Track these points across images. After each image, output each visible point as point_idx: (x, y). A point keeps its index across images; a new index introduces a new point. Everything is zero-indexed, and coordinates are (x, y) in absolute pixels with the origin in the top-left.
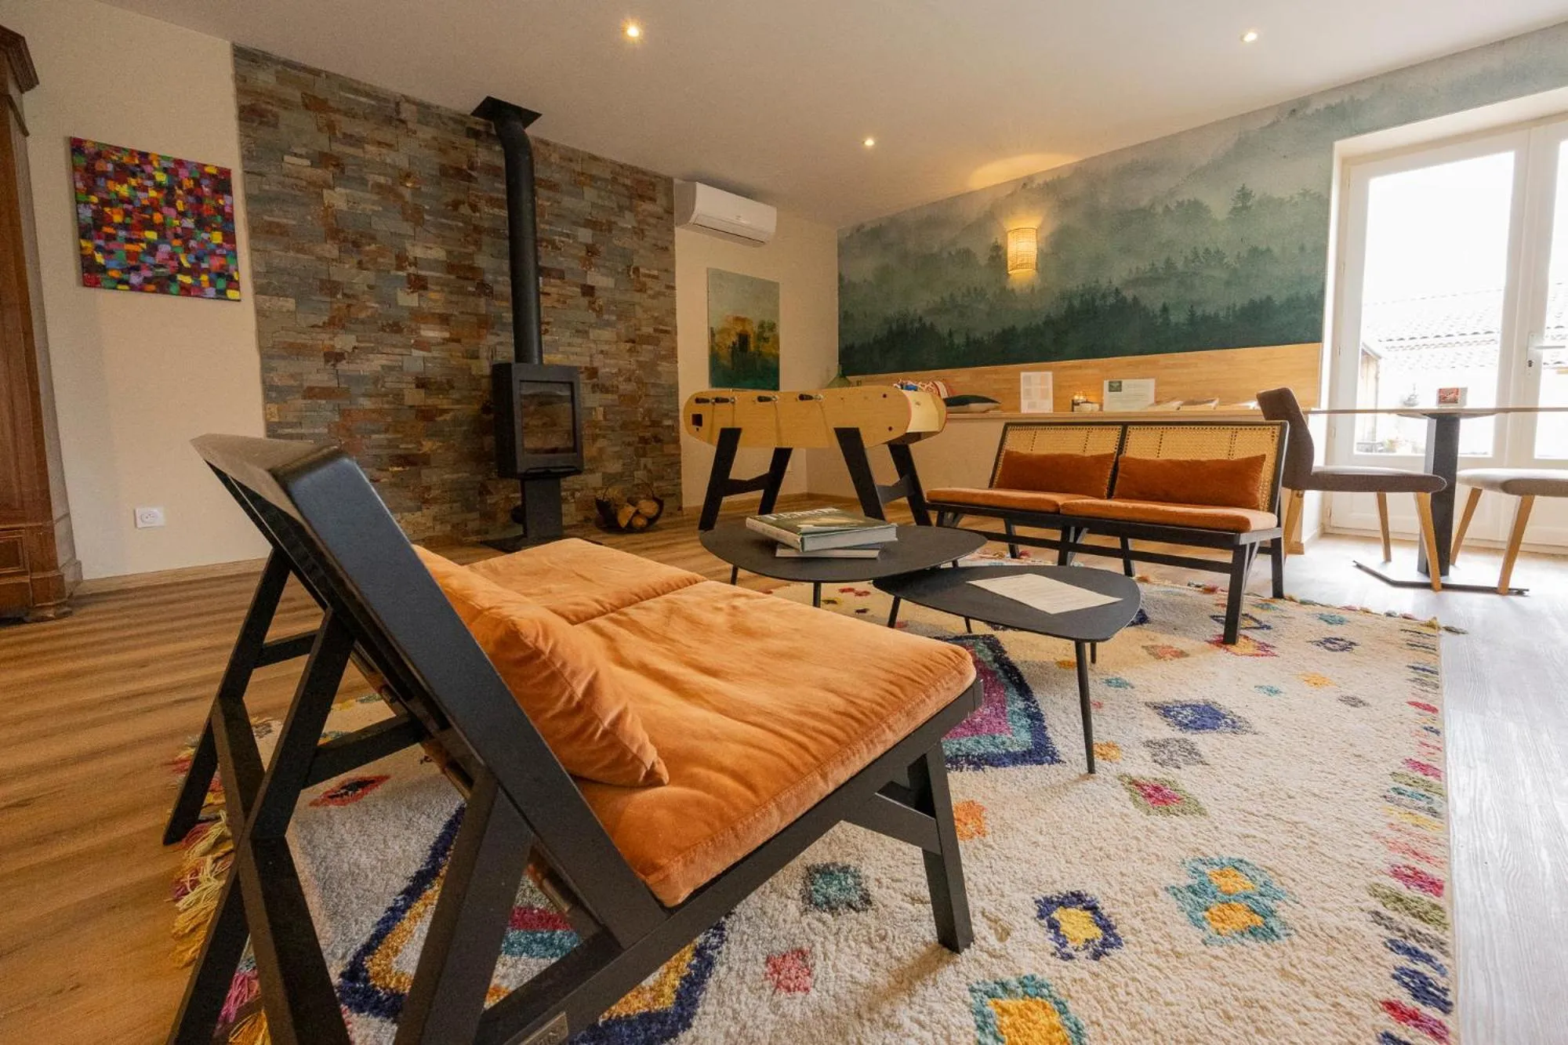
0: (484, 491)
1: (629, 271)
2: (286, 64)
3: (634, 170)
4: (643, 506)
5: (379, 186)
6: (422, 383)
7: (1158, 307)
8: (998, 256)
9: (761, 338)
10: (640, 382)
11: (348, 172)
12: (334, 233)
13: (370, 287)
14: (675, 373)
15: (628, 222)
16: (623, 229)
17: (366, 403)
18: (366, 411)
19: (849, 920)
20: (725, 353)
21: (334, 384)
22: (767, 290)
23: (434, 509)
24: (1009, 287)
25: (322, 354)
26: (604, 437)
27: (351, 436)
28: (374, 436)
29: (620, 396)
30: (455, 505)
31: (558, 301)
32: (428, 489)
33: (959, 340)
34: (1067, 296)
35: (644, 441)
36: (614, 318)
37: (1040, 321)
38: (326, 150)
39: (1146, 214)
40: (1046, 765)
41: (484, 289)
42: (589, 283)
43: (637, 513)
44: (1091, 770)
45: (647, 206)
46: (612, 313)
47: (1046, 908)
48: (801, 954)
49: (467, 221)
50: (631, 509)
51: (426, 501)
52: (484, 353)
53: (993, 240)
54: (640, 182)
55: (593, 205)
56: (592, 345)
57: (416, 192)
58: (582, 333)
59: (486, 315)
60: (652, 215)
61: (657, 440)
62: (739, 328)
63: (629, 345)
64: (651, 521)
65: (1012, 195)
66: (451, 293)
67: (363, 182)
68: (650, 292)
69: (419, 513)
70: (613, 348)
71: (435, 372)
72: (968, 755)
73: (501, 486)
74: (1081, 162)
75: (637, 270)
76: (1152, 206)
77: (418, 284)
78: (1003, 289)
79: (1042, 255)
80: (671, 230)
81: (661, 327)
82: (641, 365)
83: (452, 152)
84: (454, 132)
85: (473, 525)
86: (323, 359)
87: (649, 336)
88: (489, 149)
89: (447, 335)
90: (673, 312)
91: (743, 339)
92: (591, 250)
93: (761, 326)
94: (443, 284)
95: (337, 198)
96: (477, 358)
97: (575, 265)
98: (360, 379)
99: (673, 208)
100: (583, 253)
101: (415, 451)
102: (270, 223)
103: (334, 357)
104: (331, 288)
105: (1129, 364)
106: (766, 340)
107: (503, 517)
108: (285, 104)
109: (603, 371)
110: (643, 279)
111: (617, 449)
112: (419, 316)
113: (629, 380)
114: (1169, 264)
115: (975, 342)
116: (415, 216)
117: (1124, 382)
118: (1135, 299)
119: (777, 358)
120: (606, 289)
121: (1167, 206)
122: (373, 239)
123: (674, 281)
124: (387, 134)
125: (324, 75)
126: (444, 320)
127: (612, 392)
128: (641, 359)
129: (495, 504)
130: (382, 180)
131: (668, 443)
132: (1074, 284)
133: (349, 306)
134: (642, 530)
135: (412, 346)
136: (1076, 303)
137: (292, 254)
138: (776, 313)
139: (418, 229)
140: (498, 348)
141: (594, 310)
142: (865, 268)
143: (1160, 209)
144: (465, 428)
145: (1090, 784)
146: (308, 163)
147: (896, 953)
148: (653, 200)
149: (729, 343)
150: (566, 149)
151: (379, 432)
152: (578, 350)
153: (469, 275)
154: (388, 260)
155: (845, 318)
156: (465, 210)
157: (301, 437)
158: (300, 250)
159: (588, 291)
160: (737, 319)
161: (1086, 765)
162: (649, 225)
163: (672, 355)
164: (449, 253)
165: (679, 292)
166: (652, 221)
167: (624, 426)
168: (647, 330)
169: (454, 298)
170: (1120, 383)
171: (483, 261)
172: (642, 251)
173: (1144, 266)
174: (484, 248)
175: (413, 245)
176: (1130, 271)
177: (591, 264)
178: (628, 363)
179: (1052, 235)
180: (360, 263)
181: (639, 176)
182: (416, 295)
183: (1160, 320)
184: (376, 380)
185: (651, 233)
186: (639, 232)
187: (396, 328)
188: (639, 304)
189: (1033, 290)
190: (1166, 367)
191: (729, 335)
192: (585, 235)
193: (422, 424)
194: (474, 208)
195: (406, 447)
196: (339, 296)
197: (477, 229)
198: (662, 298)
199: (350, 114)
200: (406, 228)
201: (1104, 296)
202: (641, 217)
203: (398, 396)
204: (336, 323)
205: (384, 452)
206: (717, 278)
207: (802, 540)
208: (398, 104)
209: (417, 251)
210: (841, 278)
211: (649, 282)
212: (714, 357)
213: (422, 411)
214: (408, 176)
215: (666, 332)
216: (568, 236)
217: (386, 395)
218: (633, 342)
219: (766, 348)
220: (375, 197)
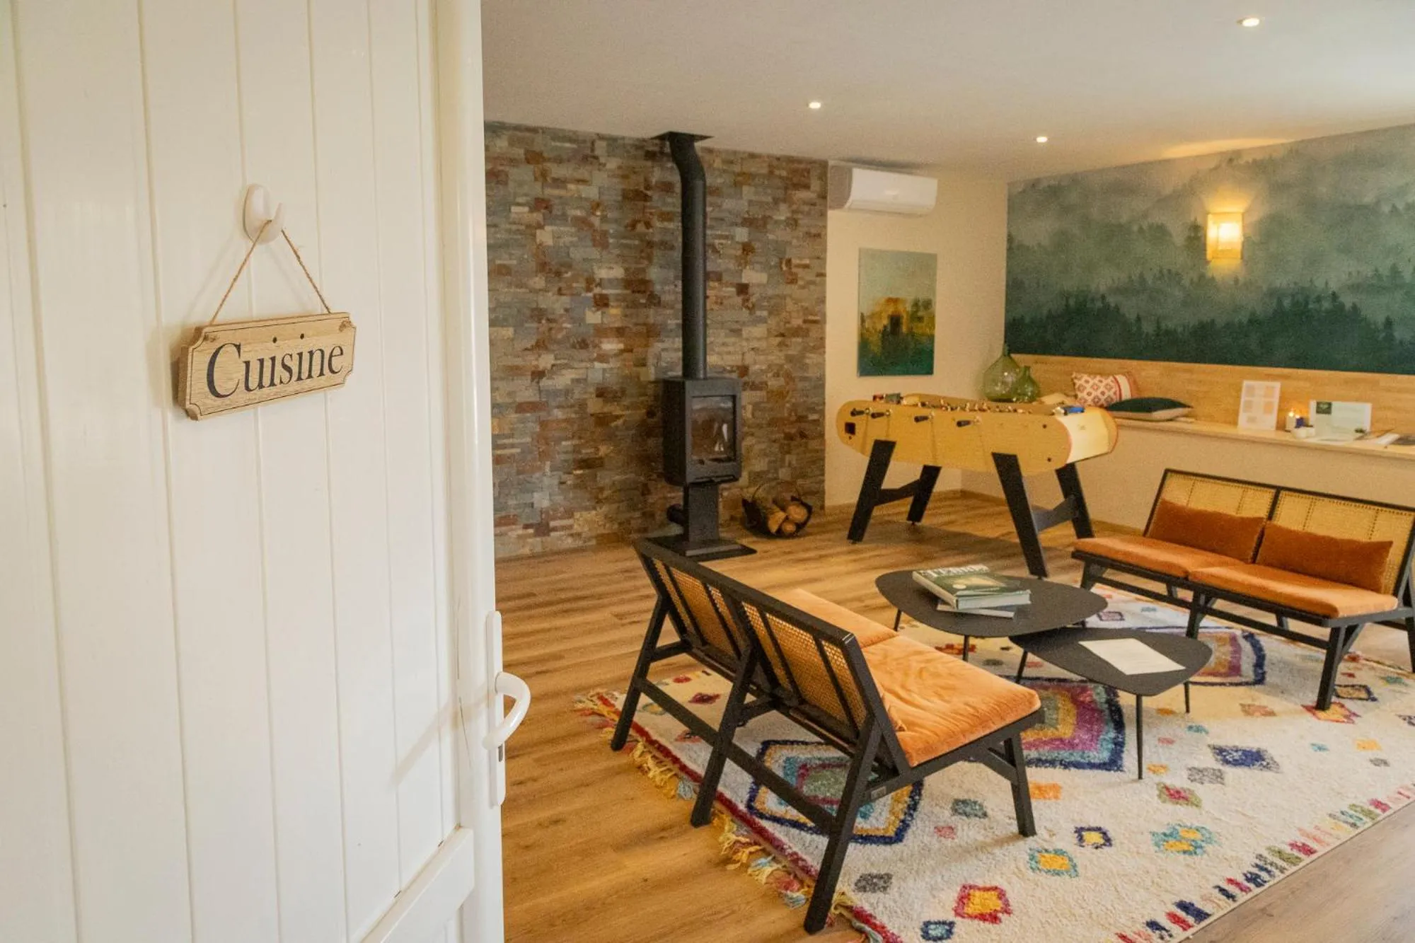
0: (645, 491)
1: (781, 263)
2: (517, 128)
3: (791, 160)
4: (792, 512)
5: (576, 219)
6: (601, 393)
7: (1380, 319)
8: (1196, 236)
9: (916, 318)
10: (789, 377)
11: (555, 212)
12: (543, 267)
13: (567, 310)
14: (822, 366)
15: (782, 214)
16: (776, 222)
17: (558, 414)
18: (559, 421)
19: (974, 820)
20: (875, 340)
21: (536, 399)
22: (925, 264)
23: (605, 509)
24: (1209, 274)
25: (530, 373)
26: (752, 435)
27: (547, 444)
28: (564, 443)
29: (768, 392)
30: (621, 505)
31: (716, 303)
32: (601, 489)
33: (1148, 328)
34: (1273, 293)
35: (789, 437)
36: (765, 313)
37: (1243, 317)
38: (540, 195)
39: (1367, 212)
40: (1112, 772)
41: (654, 301)
42: (744, 281)
43: (787, 519)
44: (1140, 777)
45: (802, 195)
46: (762, 308)
47: (1079, 831)
48: (951, 828)
49: (641, 237)
50: (781, 515)
51: (599, 501)
52: (651, 361)
53: (1192, 219)
54: (795, 171)
55: (750, 202)
56: (744, 343)
57: (604, 219)
58: (737, 332)
59: (654, 324)
60: (805, 203)
61: (803, 435)
62: (891, 310)
63: (779, 339)
64: (800, 526)
65: (1216, 168)
66: (627, 307)
67: (564, 217)
68: (801, 283)
69: (594, 512)
70: (763, 345)
71: (612, 381)
72: (1062, 761)
73: (659, 486)
74: (1296, 143)
75: (789, 261)
76: (1378, 203)
77: (602, 303)
78: (1202, 276)
79: (1247, 242)
80: (823, 215)
81: (811, 318)
82: (790, 359)
83: (633, 177)
84: (635, 158)
85: (635, 524)
86: (529, 377)
87: (799, 328)
88: (662, 168)
89: (621, 346)
90: (822, 301)
91: (895, 321)
92: (747, 248)
93: (916, 304)
94: (619, 299)
95: (545, 236)
96: (644, 365)
97: (732, 265)
98: (555, 393)
99: (826, 193)
100: (739, 253)
101: (592, 456)
102: (500, 266)
103: (538, 375)
104: (539, 314)
105: (1346, 382)
106: (920, 319)
107: (660, 516)
108: (513, 162)
109: (755, 368)
110: (794, 270)
111: (763, 446)
112: (601, 331)
113: (777, 375)
114: (1395, 271)
115: (1168, 332)
116: (601, 241)
117: (1335, 405)
118: (1355, 307)
119: (931, 338)
120: (759, 285)
121: (1394, 207)
122: (569, 266)
123: (825, 268)
124: (583, 172)
125: (541, 131)
126: (620, 332)
127: (761, 389)
128: (790, 352)
129: (653, 504)
130: (578, 213)
131: (813, 439)
132: (1282, 281)
133: (550, 329)
134: (791, 536)
135: (595, 360)
136: (1287, 303)
137: (513, 290)
138: (932, 289)
139: (604, 253)
140: (664, 354)
141: (747, 308)
142: (1040, 231)
143: (1386, 209)
144: (633, 432)
145: (1137, 785)
146: (526, 209)
147: (996, 833)
148: (807, 187)
149: (880, 327)
150: (727, 152)
151: (567, 439)
152: (731, 349)
153: (643, 288)
154: (579, 285)
155: (1014, 287)
156: (641, 228)
157: (513, 446)
158: (520, 286)
159: (743, 289)
160: (890, 300)
161: (1137, 773)
162: (802, 213)
163: (820, 346)
164: (626, 270)
165: (830, 280)
166: (806, 208)
167: (773, 422)
168: (797, 322)
169: (629, 312)
170: (1330, 404)
171: (654, 273)
172: (795, 242)
173: (1368, 271)
174: (655, 260)
175: (600, 268)
176: (1350, 274)
177: (746, 263)
178: (777, 357)
179: (1261, 222)
180: (560, 289)
181: (796, 165)
182: (599, 312)
183: (1383, 335)
184: (567, 392)
185: (803, 221)
186: (793, 223)
187: (583, 345)
188: (790, 296)
189: (1236, 281)
190: (1389, 390)
191: (880, 318)
192: (742, 234)
193: (599, 429)
194: (648, 225)
195: (587, 452)
196: (544, 321)
197: (650, 244)
198: (812, 287)
199: (559, 161)
200: (595, 253)
201: (1319, 299)
202: (794, 207)
203: (582, 405)
204: (541, 346)
205: (570, 457)
206: (869, 258)
207: (957, 601)
208: (593, 143)
209: (602, 273)
210: (1010, 239)
211: (800, 272)
212: (864, 345)
213: (600, 418)
214: (598, 205)
215: (815, 322)
216: (726, 237)
217: (572, 406)
218: (782, 335)
219: (920, 329)
220: (573, 230)
